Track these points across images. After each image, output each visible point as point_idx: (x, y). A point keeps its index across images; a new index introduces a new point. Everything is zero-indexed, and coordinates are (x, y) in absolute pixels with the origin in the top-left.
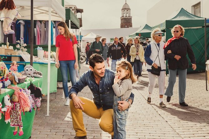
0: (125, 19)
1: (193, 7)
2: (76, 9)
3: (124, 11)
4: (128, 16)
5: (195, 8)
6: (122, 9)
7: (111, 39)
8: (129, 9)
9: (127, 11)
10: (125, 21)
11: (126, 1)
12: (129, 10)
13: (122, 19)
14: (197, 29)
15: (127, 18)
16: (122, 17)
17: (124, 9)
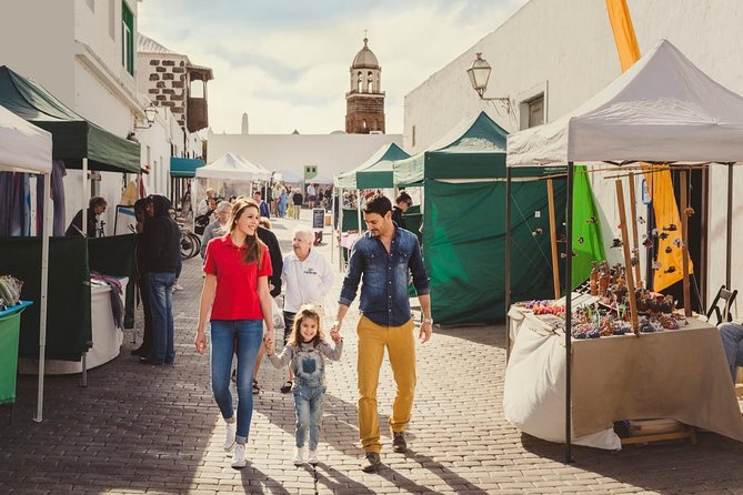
0: (362, 99)
1: (526, 107)
2: (188, 69)
3: (360, 73)
4: (370, 91)
5: (533, 108)
6: (354, 68)
7: (308, 170)
8: (376, 68)
9: (370, 73)
10: (362, 108)
11: (366, 40)
12: (377, 71)
13: (350, 101)
14: (523, 182)
15: (369, 98)
16: (352, 93)
17: (358, 67)
